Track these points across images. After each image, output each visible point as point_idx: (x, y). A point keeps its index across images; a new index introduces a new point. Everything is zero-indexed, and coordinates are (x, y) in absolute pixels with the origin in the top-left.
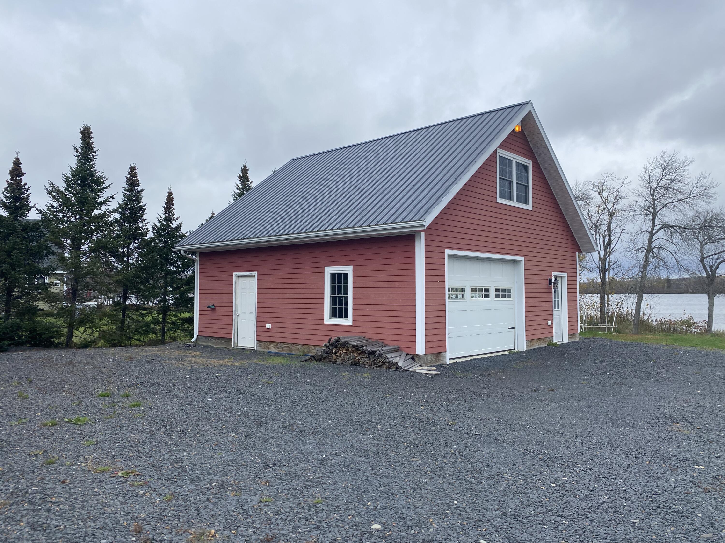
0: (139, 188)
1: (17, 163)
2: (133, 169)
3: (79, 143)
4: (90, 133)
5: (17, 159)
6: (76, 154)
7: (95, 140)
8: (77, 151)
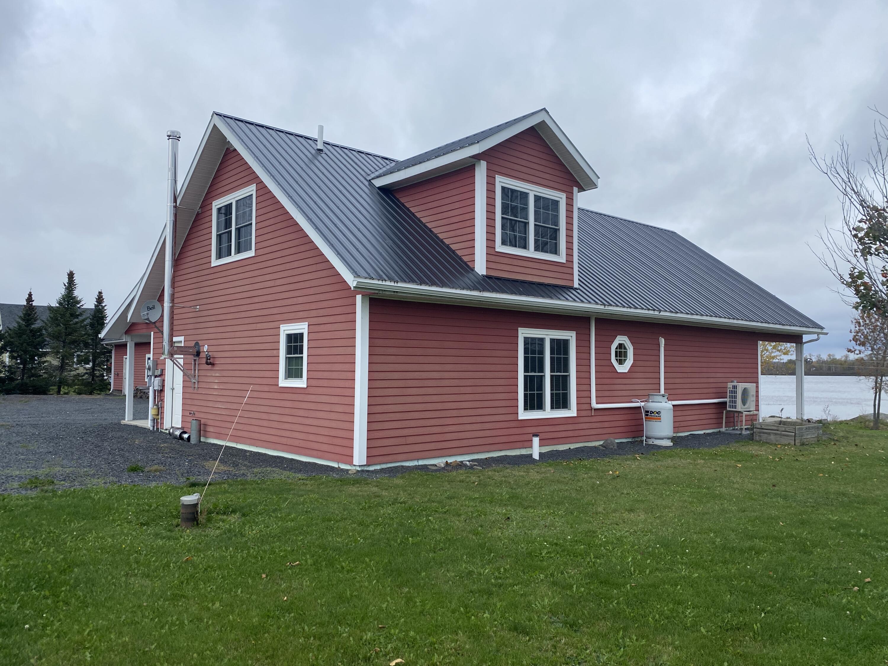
0: (103, 305)
1: (30, 295)
2: (100, 293)
3: (66, 280)
4: (73, 274)
5: (30, 292)
6: (64, 287)
7: (76, 278)
8: (65, 285)
